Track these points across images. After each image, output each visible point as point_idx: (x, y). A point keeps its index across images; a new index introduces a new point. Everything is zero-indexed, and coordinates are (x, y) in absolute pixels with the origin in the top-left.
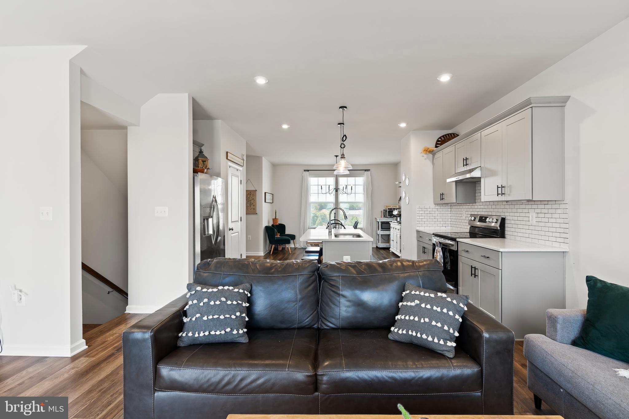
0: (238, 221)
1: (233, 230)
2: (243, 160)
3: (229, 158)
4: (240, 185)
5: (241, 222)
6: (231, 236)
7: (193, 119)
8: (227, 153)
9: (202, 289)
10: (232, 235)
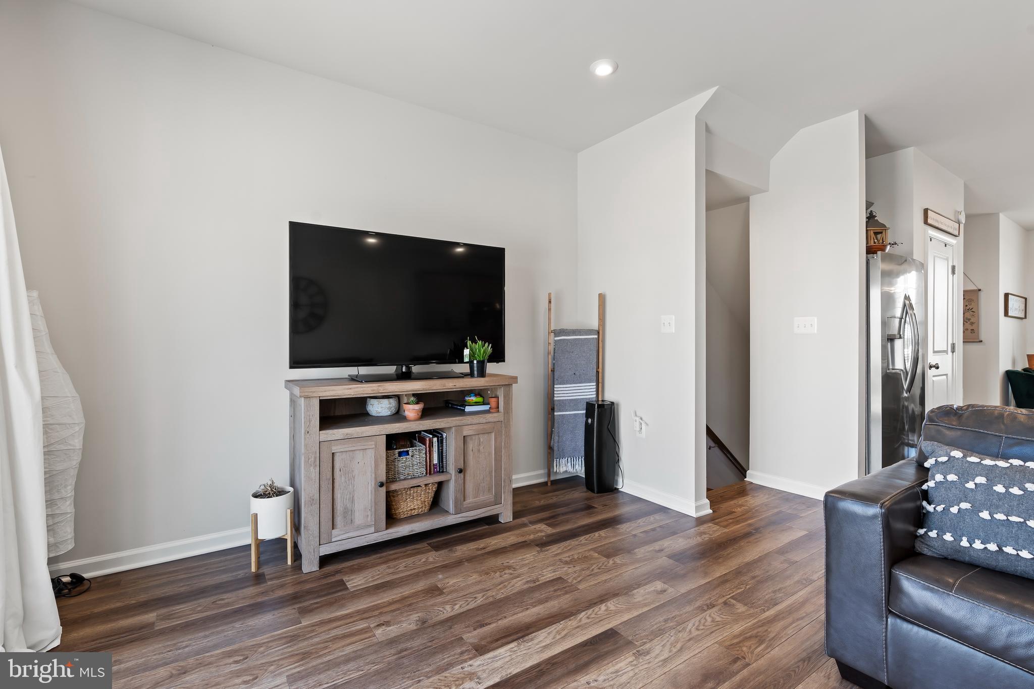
0: (946, 352)
1: (938, 368)
2: (959, 223)
3: (930, 221)
4: (950, 276)
5: (953, 354)
6: (933, 381)
7: (867, 158)
8: (926, 211)
9: (965, 456)
10: (934, 379)
